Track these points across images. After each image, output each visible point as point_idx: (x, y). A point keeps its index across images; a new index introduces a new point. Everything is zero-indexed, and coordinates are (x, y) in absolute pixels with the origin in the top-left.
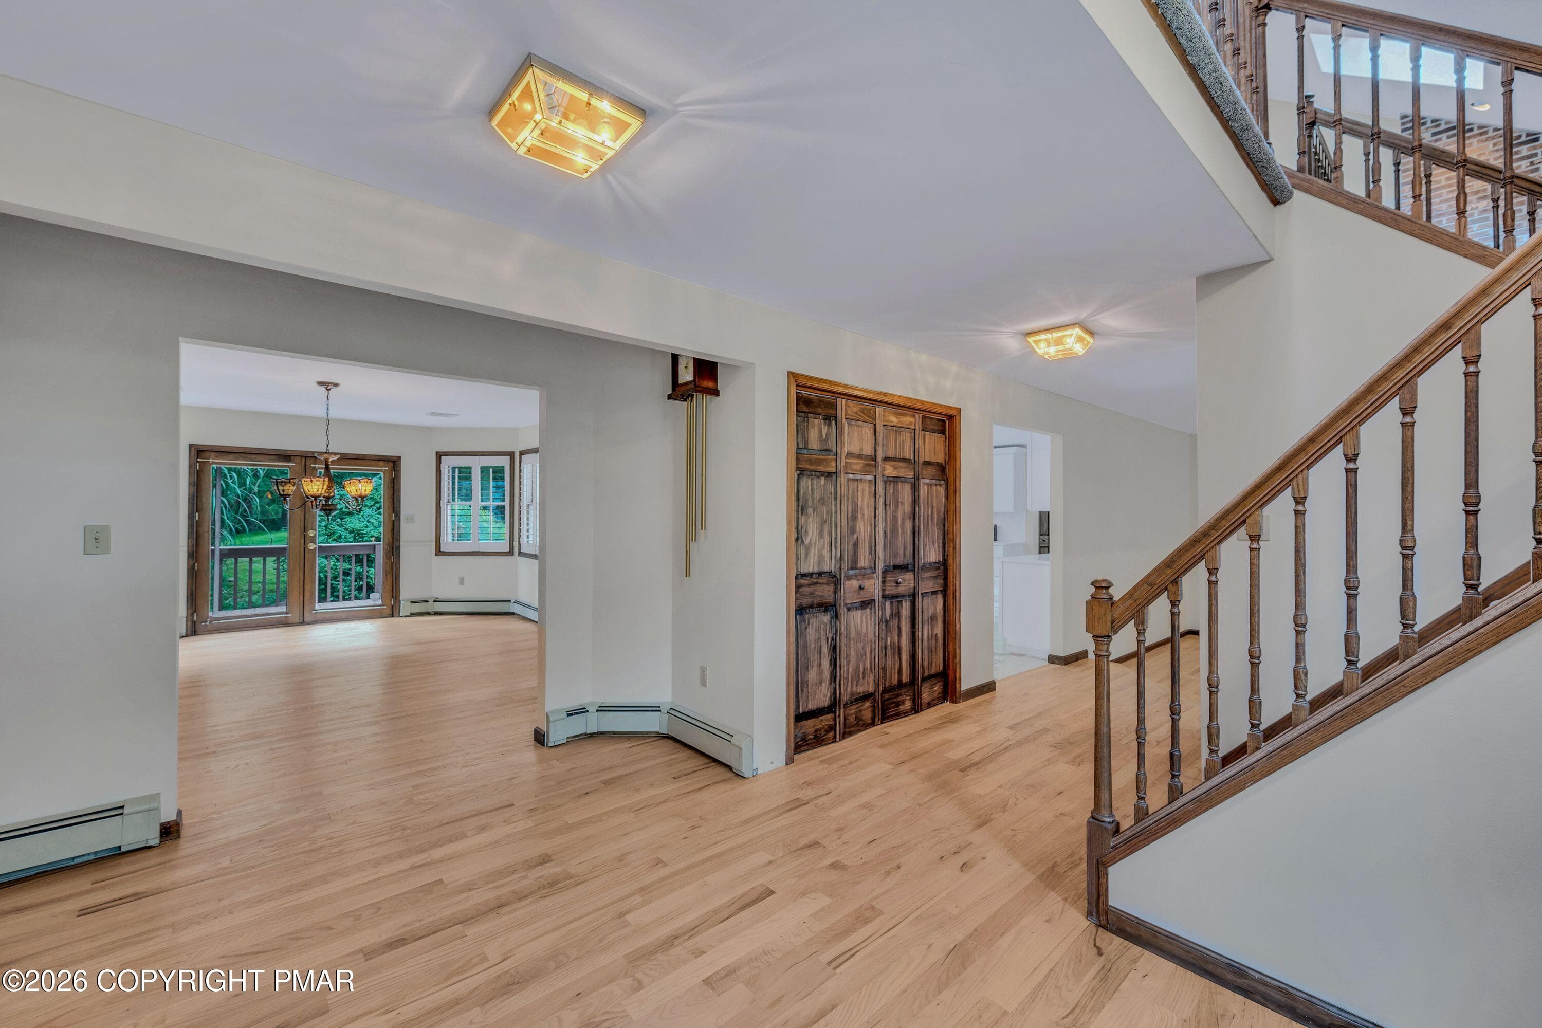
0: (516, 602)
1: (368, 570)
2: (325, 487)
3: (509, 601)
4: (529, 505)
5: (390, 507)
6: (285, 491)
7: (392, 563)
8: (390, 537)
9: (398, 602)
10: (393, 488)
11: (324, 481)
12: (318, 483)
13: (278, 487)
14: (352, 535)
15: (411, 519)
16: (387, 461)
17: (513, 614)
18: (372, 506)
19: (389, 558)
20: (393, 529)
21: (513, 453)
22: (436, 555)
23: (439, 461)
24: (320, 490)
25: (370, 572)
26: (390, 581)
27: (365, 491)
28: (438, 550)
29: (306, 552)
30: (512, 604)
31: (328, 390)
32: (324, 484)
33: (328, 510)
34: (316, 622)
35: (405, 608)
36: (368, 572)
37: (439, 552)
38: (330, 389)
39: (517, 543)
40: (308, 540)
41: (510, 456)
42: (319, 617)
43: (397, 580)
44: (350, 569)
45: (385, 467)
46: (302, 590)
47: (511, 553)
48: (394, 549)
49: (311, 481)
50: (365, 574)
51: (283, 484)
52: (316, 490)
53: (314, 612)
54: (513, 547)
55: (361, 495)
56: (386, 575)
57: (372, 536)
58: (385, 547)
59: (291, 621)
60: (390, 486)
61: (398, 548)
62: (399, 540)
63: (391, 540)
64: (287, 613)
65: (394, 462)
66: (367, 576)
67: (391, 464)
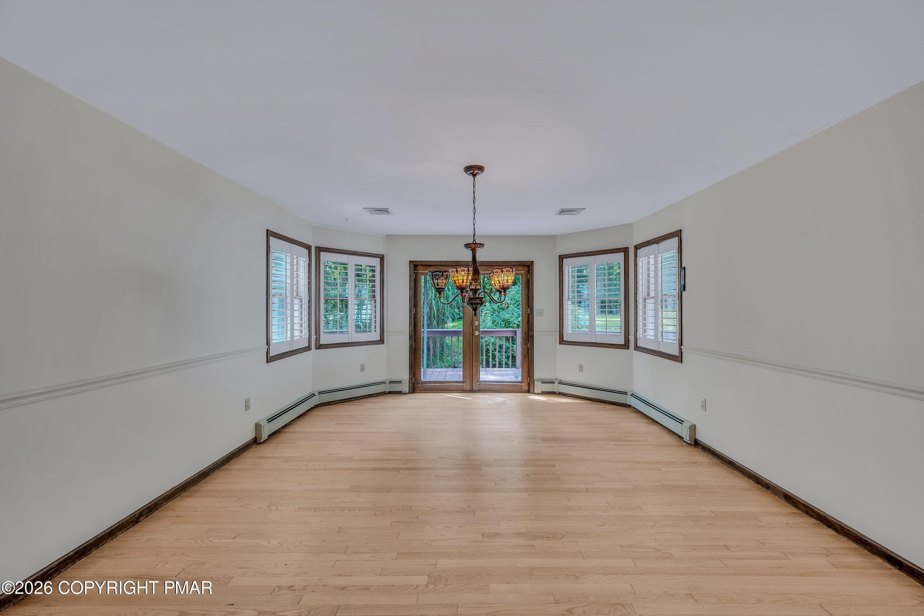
0: (632, 395)
1: (512, 345)
2: (470, 278)
3: (626, 393)
4: (645, 299)
5: (526, 303)
6: (440, 284)
7: (528, 349)
8: (527, 327)
9: (532, 380)
10: (528, 287)
11: (468, 271)
12: (463, 273)
13: (433, 280)
14: (504, 322)
15: (541, 313)
16: (524, 266)
17: (629, 406)
18: (514, 304)
19: (526, 344)
20: (528, 321)
21: (627, 248)
22: (560, 343)
23: (561, 263)
24: (465, 281)
25: (514, 347)
26: (527, 362)
27: (507, 282)
28: (561, 339)
29: (474, 336)
30: (629, 397)
31: (474, 175)
32: (468, 274)
33: (475, 304)
34: (480, 391)
35: (539, 387)
36: (512, 347)
37: (562, 341)
38: (475, 175)
39: (633, 337)
40: (474, 329)
41: (624, 252)
42: (482, 387)
43: (532, 363)
44: (502, 345)
45: (522, 270)
46: (471, 366)
47: (626, 346)
48: (529, 338)
49: (457, 271)
50: (511, 348)
51: (437, 277)
52: (461, 281)
53: (478, 383)
54: (628, 340)
55: (503, 286)
56: (524, 358)
57: (514, 324)
58: (523, 335)
59: (465, 388)
60: (526, 286)
61: (532, 336)
62: (532, 330)
63: (527, 330)
64: (463, 382)
65: (528, 266)
66: (512, 350)
67: (526, 269)
